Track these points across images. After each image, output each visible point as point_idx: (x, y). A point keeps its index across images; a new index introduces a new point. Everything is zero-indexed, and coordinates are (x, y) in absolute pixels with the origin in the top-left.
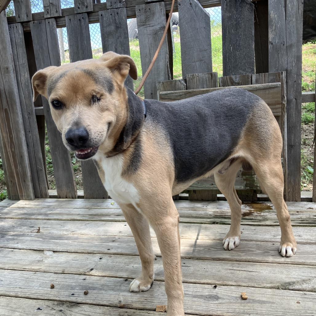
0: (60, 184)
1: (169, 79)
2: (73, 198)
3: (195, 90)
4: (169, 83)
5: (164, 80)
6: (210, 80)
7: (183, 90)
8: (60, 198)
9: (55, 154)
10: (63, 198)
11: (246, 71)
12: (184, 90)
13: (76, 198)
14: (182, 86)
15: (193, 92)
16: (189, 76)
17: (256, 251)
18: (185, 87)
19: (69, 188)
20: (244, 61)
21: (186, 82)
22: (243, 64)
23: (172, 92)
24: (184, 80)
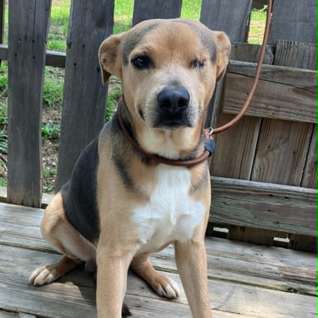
0: (15, 181)
2: (34, 207)
5: (238, 41)
8: (10, 202)
9: (16, 130)
10: (15, 204)
13: (39, 207)
14: (268, 57)
18: (271, 60)
19: (31, 189)
23: (252, 64)
24: (273, 47)
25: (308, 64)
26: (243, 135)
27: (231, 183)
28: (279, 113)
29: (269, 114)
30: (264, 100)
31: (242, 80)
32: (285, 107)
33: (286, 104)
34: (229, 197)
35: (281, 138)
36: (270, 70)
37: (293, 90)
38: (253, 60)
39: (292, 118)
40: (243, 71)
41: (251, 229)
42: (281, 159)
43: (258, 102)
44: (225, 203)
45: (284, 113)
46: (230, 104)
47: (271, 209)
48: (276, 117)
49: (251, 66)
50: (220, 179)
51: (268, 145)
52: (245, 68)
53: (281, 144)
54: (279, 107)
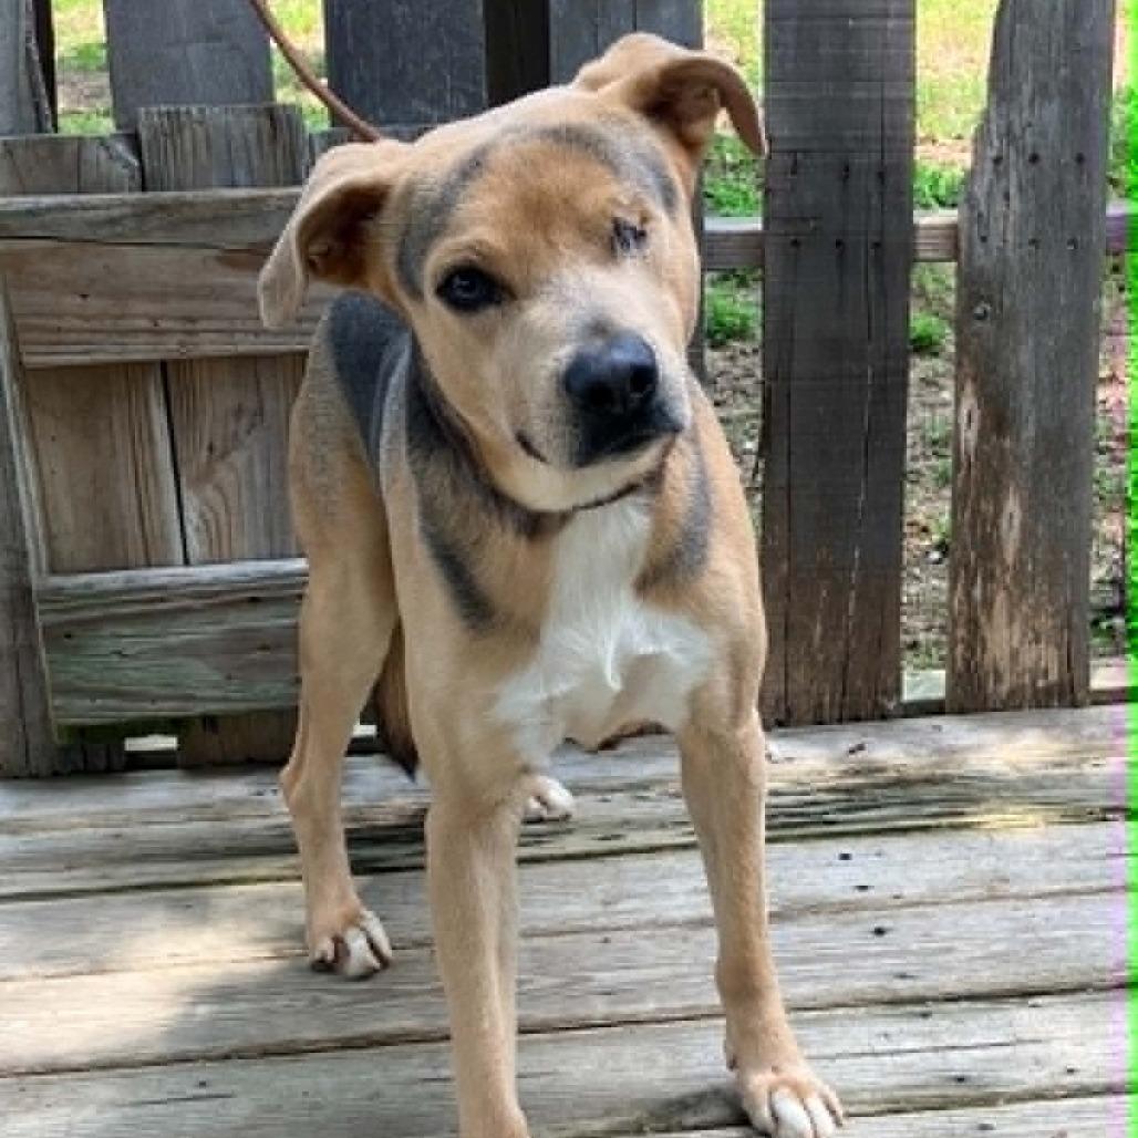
1: (40, 129)
3: (189, 195)
4: (43, 152)
5: (11, 132)
6: (266, 148)
7: (120, 189)
11: (445, 106)
12: (131, 190)
14: (118, 168)
15: (182, 204)
16: (149, 117)
17: (531, 981)
18: (132, 177)
20: (435, 54)
21: (137, 151)
22: (428, 67)
23: (67, 199)
24: (128, 136)
25: (250, 172)
26: (116, 426)
27: (119, 585)
28: (195, 339)
29: (169, 348)
30: (140, 307)
31: (53, 253)
32: (209, 318)
33: (212, 307)
34: (127, 631)
35: (239, 412)
36: (126, 210)
37: (218, 259)
38: (75, 186)
39: (242, 348)
40: (43, 226)
41: (236, 718)
42: (259, 479)
43: (122, 317)
44: (119, 653)
45: (213, 336)
46: (35, 336)
47: (268, 642)
48: (196, 352)
49: (63, 208)
50: (84, 579)
51: (206, 444)
52: (48, 218)
53: (242, 433)
54: (192, 320)
